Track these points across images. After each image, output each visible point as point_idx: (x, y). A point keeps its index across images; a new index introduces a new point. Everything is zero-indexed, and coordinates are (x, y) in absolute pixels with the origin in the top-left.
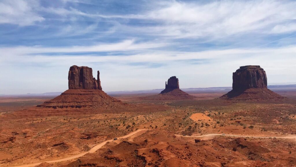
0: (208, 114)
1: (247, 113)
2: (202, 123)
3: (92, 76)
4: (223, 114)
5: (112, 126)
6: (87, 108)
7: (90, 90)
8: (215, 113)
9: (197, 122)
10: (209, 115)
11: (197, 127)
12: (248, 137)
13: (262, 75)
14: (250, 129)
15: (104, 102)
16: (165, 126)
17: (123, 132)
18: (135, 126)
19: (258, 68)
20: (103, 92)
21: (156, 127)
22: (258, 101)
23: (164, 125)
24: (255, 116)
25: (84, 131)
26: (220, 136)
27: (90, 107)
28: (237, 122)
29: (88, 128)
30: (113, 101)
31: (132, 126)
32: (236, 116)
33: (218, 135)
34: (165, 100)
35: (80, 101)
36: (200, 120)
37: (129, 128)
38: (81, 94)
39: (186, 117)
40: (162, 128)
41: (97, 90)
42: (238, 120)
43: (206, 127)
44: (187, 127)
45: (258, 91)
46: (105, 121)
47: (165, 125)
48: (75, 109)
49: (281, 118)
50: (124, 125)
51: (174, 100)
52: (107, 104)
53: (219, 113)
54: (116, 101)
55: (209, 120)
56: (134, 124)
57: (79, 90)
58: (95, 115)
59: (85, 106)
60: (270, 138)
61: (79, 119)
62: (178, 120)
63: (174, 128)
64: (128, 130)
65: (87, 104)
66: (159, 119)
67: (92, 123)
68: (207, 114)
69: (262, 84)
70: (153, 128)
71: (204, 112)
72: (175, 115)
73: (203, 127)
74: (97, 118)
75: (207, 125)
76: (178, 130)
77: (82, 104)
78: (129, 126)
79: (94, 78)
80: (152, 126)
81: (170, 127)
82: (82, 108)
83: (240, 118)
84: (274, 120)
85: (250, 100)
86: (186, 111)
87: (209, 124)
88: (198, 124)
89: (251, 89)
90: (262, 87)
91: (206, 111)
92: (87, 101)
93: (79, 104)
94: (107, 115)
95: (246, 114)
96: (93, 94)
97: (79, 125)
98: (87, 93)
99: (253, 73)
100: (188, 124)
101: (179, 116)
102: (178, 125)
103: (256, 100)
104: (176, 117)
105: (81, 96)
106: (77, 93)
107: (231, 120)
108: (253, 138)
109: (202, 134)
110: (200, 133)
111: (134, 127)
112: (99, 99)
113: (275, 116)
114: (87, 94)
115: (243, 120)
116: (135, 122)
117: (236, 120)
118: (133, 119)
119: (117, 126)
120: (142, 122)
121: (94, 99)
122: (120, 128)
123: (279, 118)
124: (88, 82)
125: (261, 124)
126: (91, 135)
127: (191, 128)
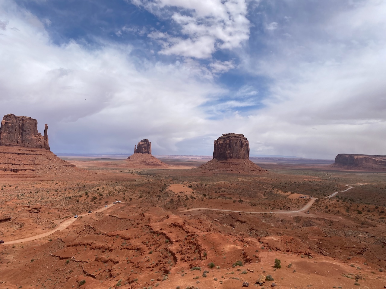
0: (190, 185)
1: (231, 185)
2: (187, 196)
3: (37, 131)
4: (206, 185)
5: (70, 198)
6: (27, 173)
7: (32, 149)
8: (196, 185)
9: (180, 194)
10: (191, 187)
11: (181, 200)
12: (240, 212)
13: (245, 145)
14: (240, 203)
15: (52, 166)
16: (141, 199)
17: (87, 206)
18: (102, 197)
19: (241, 137)
20: (51, 152)
21: (131, 199)
22: (240, 173)
23: (139, 197)
24: (239, 189)
25: (28, 203)
26: (209, 210)
27: (32, 172)
28: (222, 195)
29: (34, 199)
30: (64, 165)
31: (98, 198)
32: (220, 188)
33: (206, 210)
34: (133, 168)
35: (16, 163)
36: (183, 192)
37: (95, 200)
38: (18, 154)
39: (163, 188)
40: (137, 201)
41: (42, 150)
42: (223, 193)
43: (192, 199)
44: (169, 199)
45: (240, 162)
46: (56, 191)
47: (141, 197)
48: (9, 174)
49: (265, 192)
50: (88, 197)
51: (145, 168)
52: (56, 169)
53: (202, 185)
54: (69, 166)
55: (193, 193)
56: (101, 195)
57: (15, 148)
58: (41, 183)
59: (25, 170)
60: (260, 213)
61: (17, 187)
62: (155, 192)
63: (152, 201)
64: (94, 203)
65: (27, 167)
66: (131, 191)
67: (37, 192)
68: (187, 185)
69: (245, 155)
70: (126, 200)
71: (183, 182)
72: (150, 186)
73: (188, 201)
74: (43, 187)
75: (192, 197)
76: (157, 203)
77: (20, 167)
78: (95, 198)
79: (40, 134)
80: (125, 199)
81: (147, 200)
82: (20, 173)
83: (225, 192)
84: (259, 194)
85: (231, 171)
86: (162, 182)
87: (195, 197)
88: (182, 197)
89: (233, 159)
90: (244, 158)
91: (185, 182)
92: (27, 164)
93: (15, 167)
94: (57, 182)
95: (230, 187)
96: (36, 154)
97: (18, 195)
98: (28, 152)
99: (236, 141)
100: (168, 196)
101: (155, 187)
102: (156, 198)
103: (237, 172)
104: (152, 188)
105: (18, 156)
106: (13, 152)
107: (216, 192)
108: (244, 214)
109: (188, 209)
110: (185, 206)
111: (102, 199)
112: (46, 162)
113: (259, 190)
114: (27, 154)
115: (228, 193)
116: (102, 193)
117: (220, 194)
118: (98, 189)
119: (77, 198)
120: (111, 193)
121: (37, 162)
122: (82, 200)
123: (263, 192)
124: (30, 139)
125: (246, 198)
126: (40, 208)
127: (173, 201)
